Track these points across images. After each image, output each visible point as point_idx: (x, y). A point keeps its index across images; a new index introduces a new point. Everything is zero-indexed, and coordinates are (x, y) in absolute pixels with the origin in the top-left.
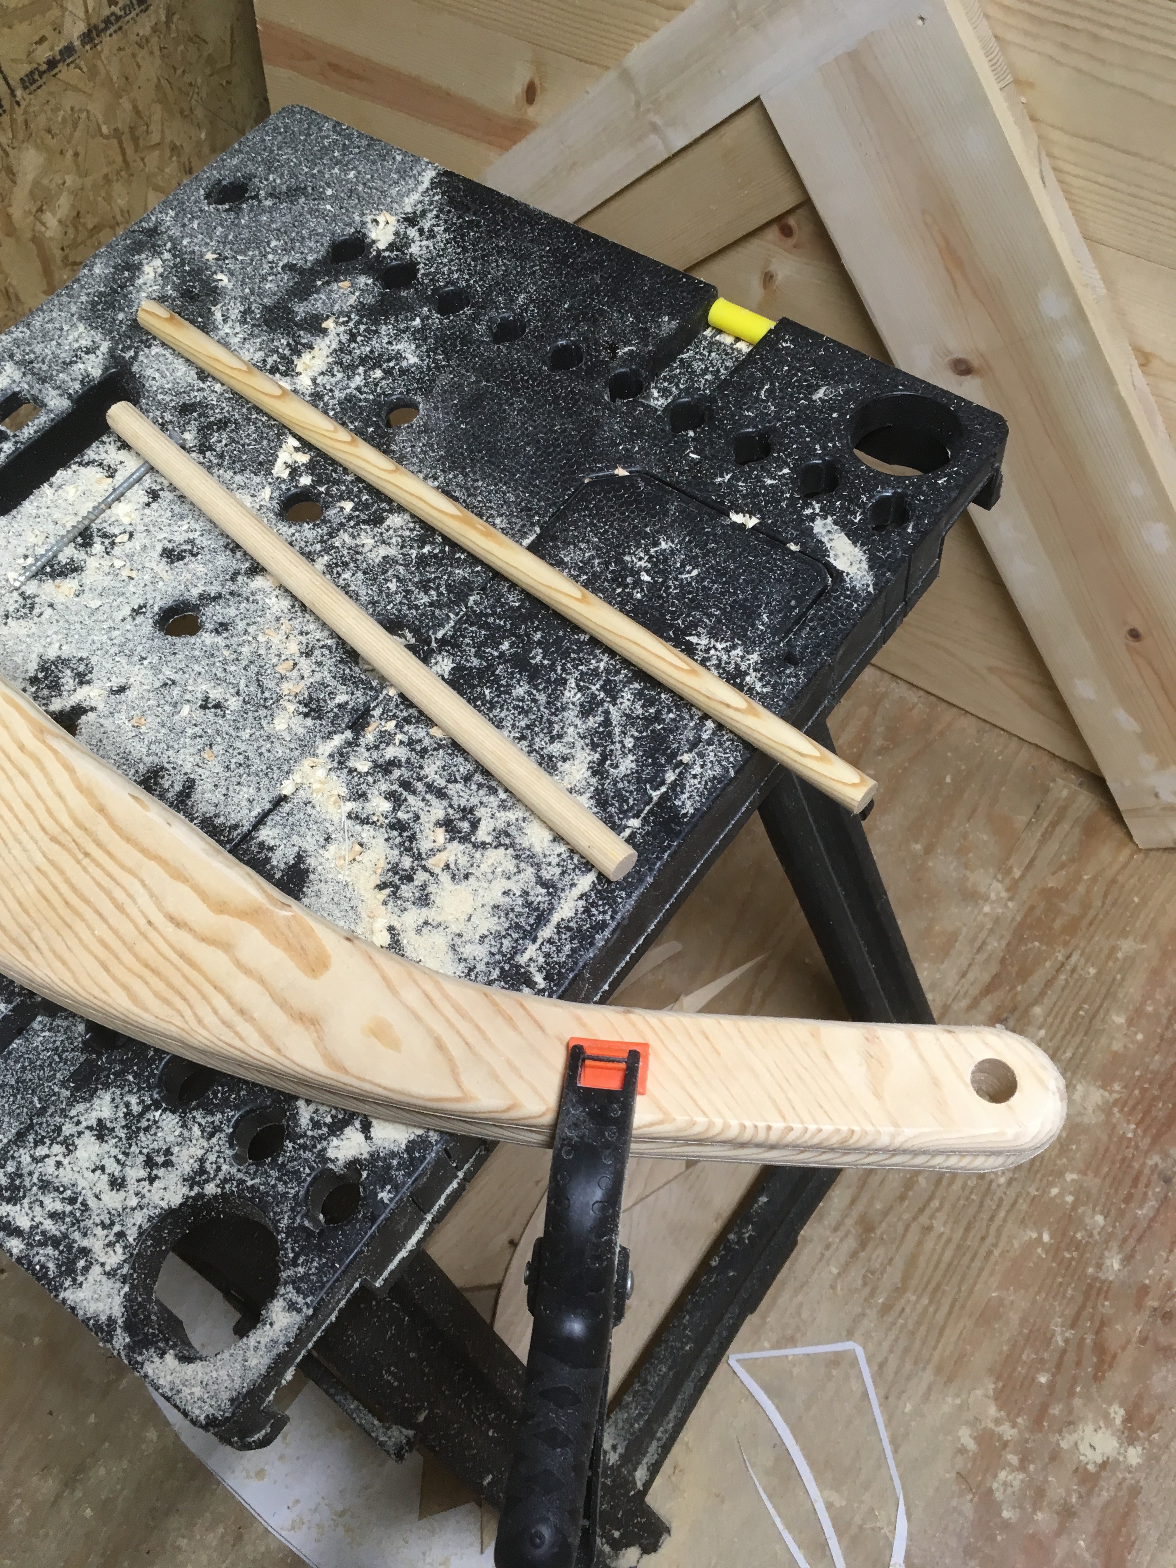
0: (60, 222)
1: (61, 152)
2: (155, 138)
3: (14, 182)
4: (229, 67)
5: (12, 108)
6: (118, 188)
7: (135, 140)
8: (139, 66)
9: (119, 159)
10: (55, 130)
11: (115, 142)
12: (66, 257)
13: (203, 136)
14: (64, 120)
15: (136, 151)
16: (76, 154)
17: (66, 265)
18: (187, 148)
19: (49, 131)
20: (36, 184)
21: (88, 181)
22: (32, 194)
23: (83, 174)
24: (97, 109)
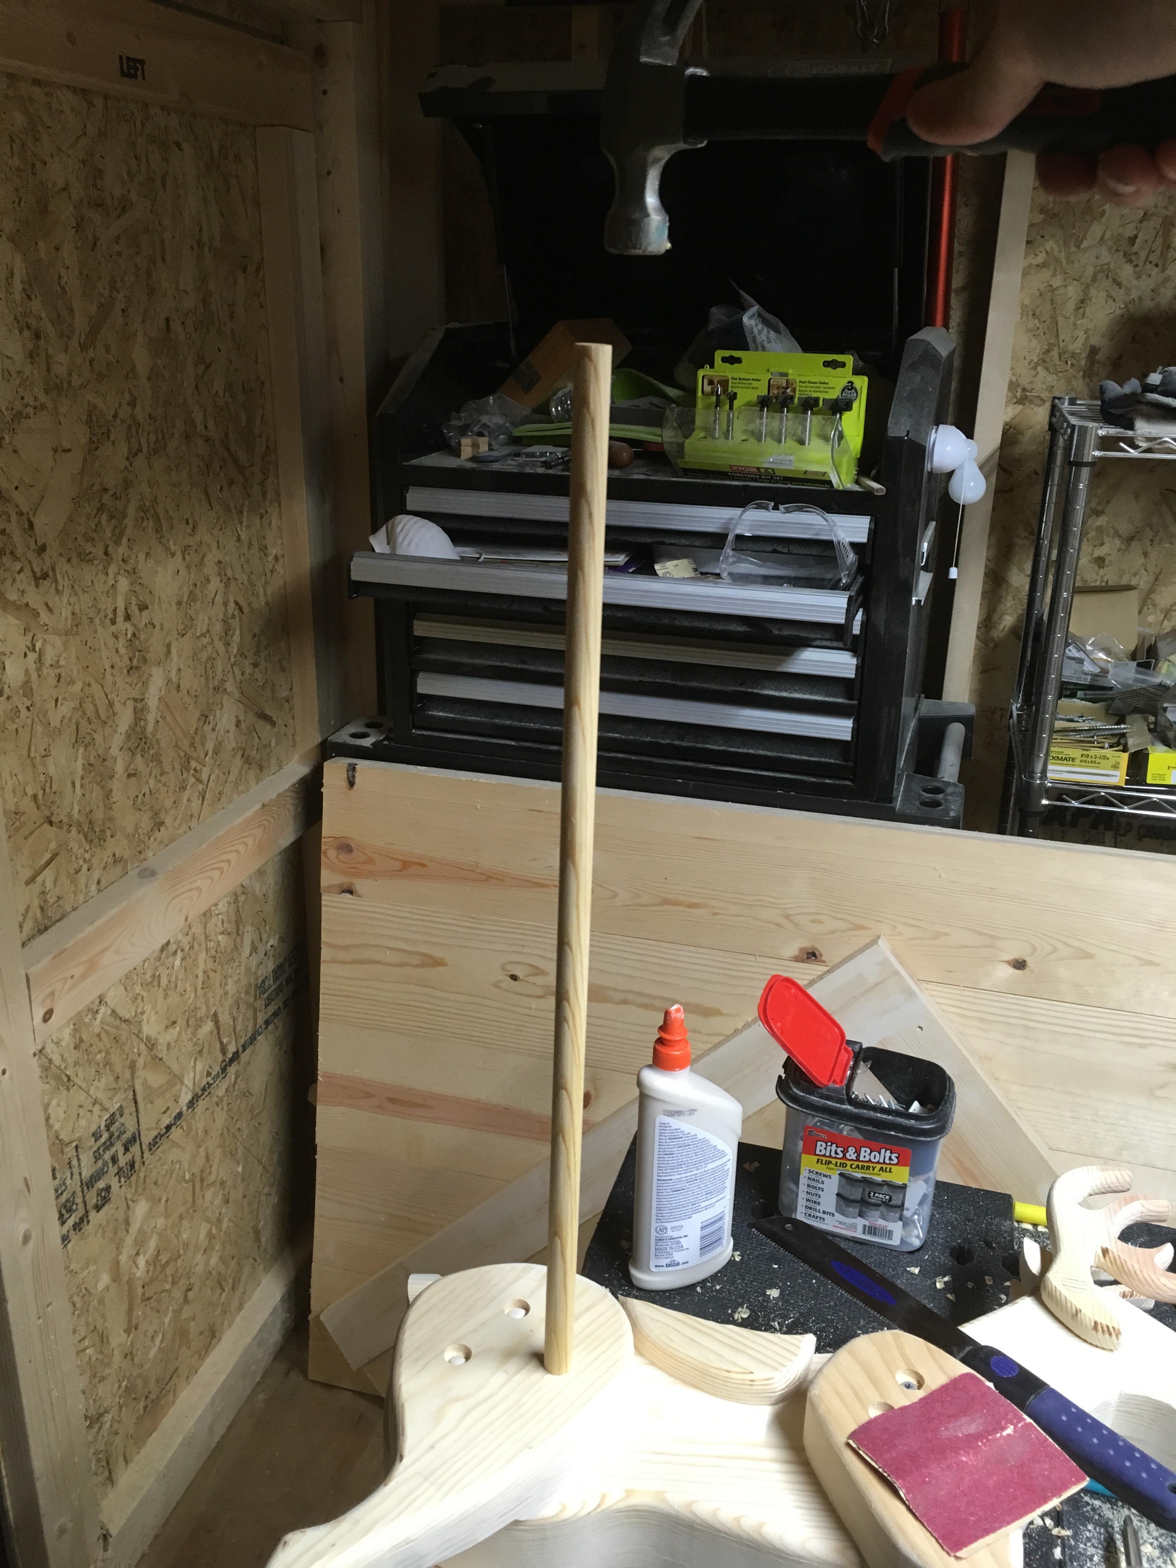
0: (147, 1262)
1: (160, 1201)
2: (213, 1177)
3: (127, 1231)
4: (259, 1113)
5: (140, 1167)
6: (186, 1223)
7: (202, 1180)
8: (214, 1121)
9: (190, 1200)
10: (160, 1182)
11: (191, 1184)
12: (144, 1294)
13: (240, 1169)
14: (167, 1171)
15: (201, 1190)
16: (167, 1201)
17: (143, 1301)
18: (229, 1183)
19: (156, 1183)
20: (140, 1230)
21: (170, 1221)
22: (136, 1240)
23: (167, 1216)
24: (185, 1158)
